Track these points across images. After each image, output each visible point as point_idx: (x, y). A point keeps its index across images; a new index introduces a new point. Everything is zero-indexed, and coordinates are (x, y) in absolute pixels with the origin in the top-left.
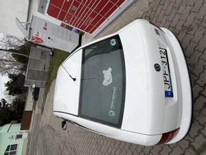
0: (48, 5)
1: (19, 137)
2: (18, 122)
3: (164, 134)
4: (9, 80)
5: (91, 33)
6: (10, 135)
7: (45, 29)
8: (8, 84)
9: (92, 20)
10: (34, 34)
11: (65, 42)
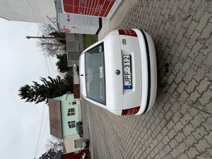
0: (63, 6)
1: (74, 103)
2: (72, 93)
3: (123, 111)
4: (58, 60)
5: (106, 16)
6: (68, 102)
7: (68, 20)
8: (58, 64)
9: (102, 6)
10: (62, 27)
11: (87, 27)
